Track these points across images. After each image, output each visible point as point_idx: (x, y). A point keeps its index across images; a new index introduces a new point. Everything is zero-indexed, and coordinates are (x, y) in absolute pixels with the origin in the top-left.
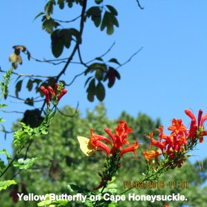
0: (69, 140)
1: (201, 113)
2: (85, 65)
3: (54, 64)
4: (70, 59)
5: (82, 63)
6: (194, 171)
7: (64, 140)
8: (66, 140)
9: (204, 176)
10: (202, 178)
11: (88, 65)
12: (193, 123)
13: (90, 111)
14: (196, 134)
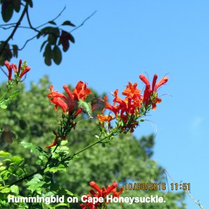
0: (14, 113)
1: (155, 78)
2: (35, 29)
3: (5, 29)
4: (18, 24)
5: (31, 28)
6: (139, 146)
7: (9, 113)
8: (11, 113)
9: (149, 151)
10: (147, 154)
11: (39, 29)
13: (35, 84)
14: (150, 100)
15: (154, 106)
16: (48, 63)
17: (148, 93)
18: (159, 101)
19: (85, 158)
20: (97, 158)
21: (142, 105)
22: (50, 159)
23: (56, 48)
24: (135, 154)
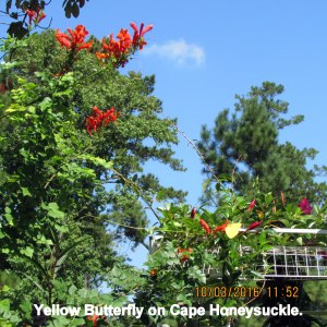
1: (142, 25)
9: (151, 88)
10: (149, 90)
12: (136, 33)
14: (138, 43)
15: (141, 48)
16: (68, 16)
17: (136, 37)
18: (145, 43)
19: (102, 91)
20: (111, 92)
21: (132, 47)
22: (57, 86)
23: (75, 4)
24: (140, 90)
